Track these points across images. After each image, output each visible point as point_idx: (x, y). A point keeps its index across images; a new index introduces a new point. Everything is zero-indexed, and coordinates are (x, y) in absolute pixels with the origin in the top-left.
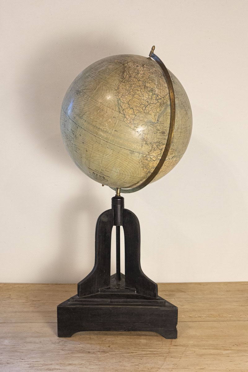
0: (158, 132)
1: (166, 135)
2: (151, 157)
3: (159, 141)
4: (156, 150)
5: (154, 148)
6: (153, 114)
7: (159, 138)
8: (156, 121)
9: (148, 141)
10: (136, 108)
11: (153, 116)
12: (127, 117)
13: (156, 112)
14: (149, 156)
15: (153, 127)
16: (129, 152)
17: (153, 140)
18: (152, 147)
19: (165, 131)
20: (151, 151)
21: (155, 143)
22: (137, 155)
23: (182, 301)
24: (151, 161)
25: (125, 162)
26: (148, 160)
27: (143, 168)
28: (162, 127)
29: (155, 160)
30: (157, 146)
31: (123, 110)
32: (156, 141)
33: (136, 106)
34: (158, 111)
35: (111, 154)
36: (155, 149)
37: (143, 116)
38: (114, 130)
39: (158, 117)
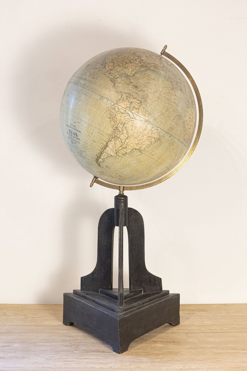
0: (131, 84)
1: (138, 90)
2: (119, 107)
3: (130, 93)
4: (125, 101)
5: (123, 98)
6: (130, 70)
7: (130, 90)
8: (131, 75)
9: (119, 89)
10: (117, 63)
11: (131, 71)
12: (107, 68)
13: (135, 69)
14: (117, 105)
15: (127, 78)
16: (99, 97)
17: (124, 90)
18: (121, 97)
19: (139, 86)
20: (120, 100)
21: (125, 93)
22: (105, 102)
23: (203, 318)
24: (118, 113)
25: (94, 108)
26: (116, 110)
27: (110, 120)
28: (137, 82)
29: (123, 112)
30: (127, 97)
31: (106, 63)
32: (126, 92)
33: (118, 62)
34: (137, 69)
35: (83, 99)
36: (125, 99)
37: (121, 69)
38: (92, 77)
39: (135, 73)
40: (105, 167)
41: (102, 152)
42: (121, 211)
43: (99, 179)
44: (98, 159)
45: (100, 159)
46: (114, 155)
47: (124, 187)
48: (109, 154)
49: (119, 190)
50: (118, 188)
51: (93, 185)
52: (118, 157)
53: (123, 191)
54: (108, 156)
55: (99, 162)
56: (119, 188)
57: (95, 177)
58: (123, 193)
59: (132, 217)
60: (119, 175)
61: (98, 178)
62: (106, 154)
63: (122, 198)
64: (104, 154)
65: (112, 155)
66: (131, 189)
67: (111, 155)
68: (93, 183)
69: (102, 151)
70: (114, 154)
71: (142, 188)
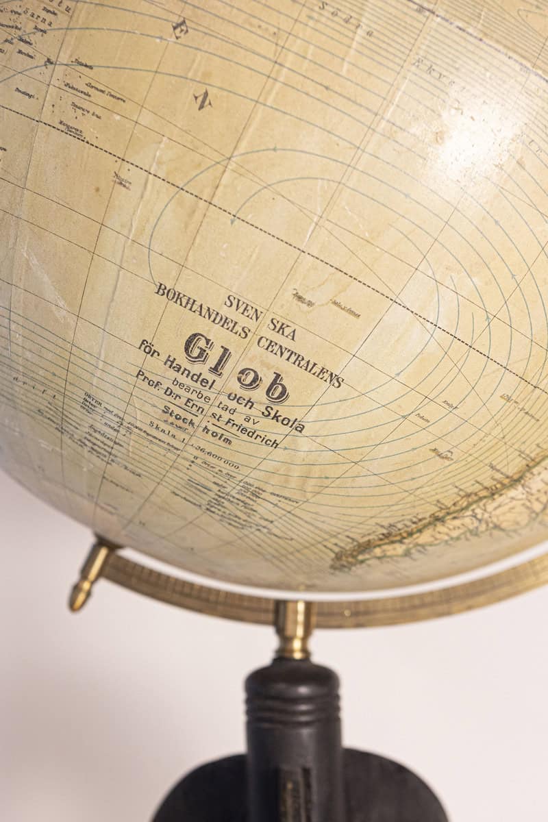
42: (296, 790)
43: (128, 554)
47: (309, 605)
49: (280, 631)
50: (271, 617)
51: (89, 594)
53: (305, 639)
56: (277, 615)
57: (101, 542)
58: (305, 650)
61: (120, 547)
63: (303, 690)
66: (362, 619)
68: (93, 583)
71: (444, 607)
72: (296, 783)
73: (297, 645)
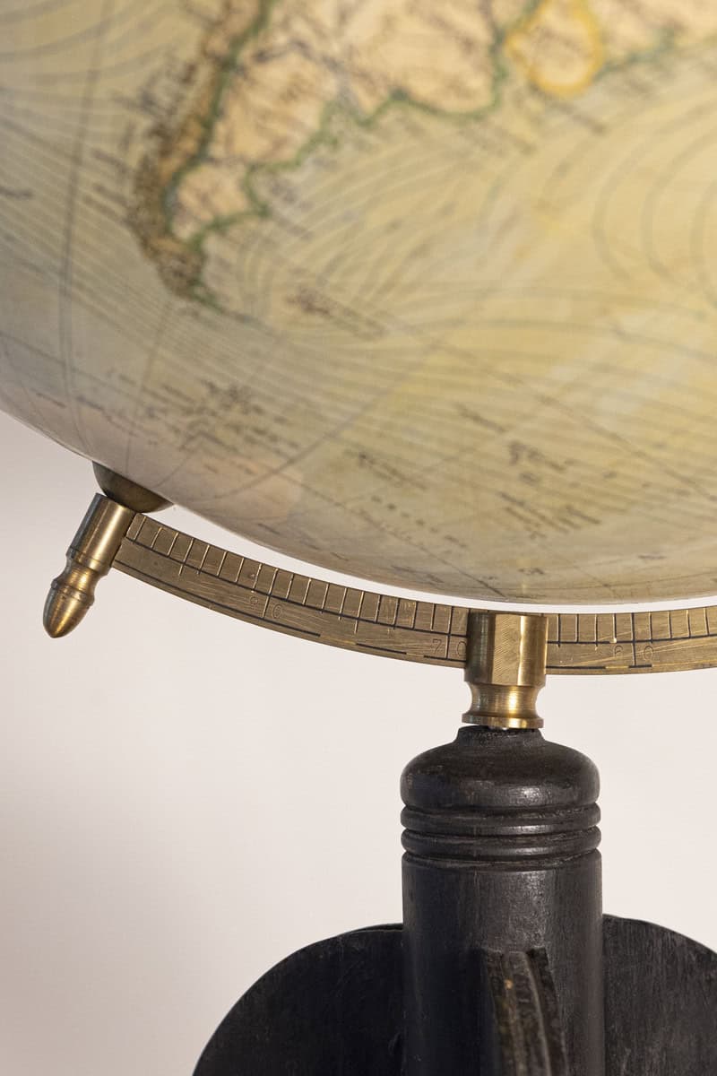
40: (279, 313)
41: (237, 42)
44: (176, 178)
45: (200, 179)
46: (456, 86)
48: (364, 76)
50: (459, 646)
52: (519, 126)
53: (528, 690)
54: (341, 106)
55: (185, 231)
59: (654, 1050)
60: (516, 449)
62: (309, 71)
63: (529, 793)
64: (275, 75)
65: (423, 88)
67: (400, 95)
68: (96, 575)
69: (238, 24)
70: (451, 61)
72: (519, 978)
73: (512, 702)
